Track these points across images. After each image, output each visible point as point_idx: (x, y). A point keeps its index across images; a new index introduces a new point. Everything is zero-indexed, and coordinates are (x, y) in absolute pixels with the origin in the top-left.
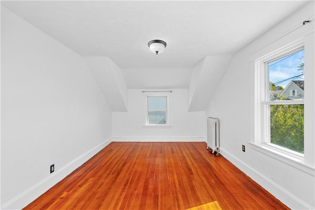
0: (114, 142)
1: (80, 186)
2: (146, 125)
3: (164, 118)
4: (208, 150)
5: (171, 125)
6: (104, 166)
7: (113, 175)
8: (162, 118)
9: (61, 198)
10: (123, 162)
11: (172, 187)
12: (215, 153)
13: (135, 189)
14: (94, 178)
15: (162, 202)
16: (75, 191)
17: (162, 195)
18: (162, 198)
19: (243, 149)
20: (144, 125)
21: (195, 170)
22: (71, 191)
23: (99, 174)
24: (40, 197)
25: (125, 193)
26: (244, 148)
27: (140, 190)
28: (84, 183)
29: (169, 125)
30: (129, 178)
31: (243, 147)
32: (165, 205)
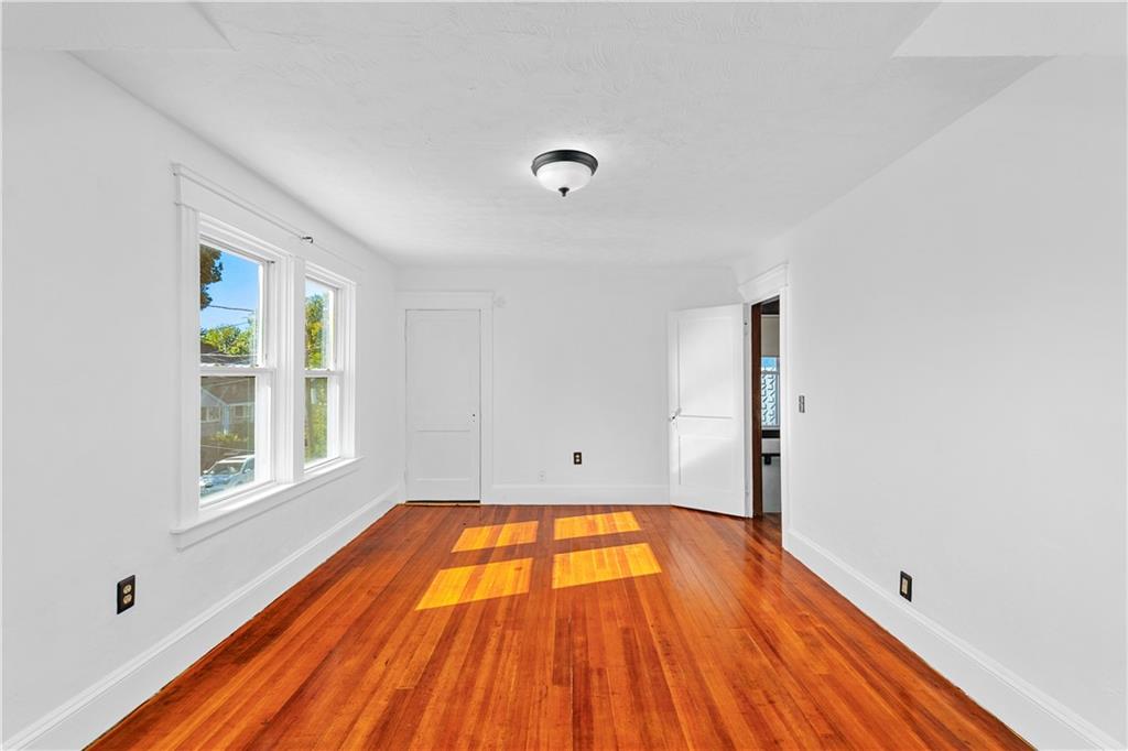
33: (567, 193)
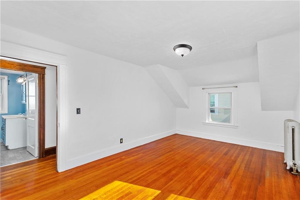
0: (177, 134)
1: (133, 156)
2: (207, 122)
3: (229, 116)
5: (237, 125)
6: (155, 149)
7: (156, 156)
8: (227, 116)
9: (120, 159)
10: (171, 149)
11: (191, 179)
13: (161, 169)
14: (143, 154)
15: (172, 184)
16: (129, 158)
17: (176, 181)
18: (174, 182)
20: (205, 122)
21: (233, 176)
22: (127, 157)
23: (147, 153)
24: (114, 155)
25: (152, 169)
27: (164, 171)
28: (136, 155)
29: (234, 125)
30: (164, 161)
32: (172, 187)
33: (183, 56)
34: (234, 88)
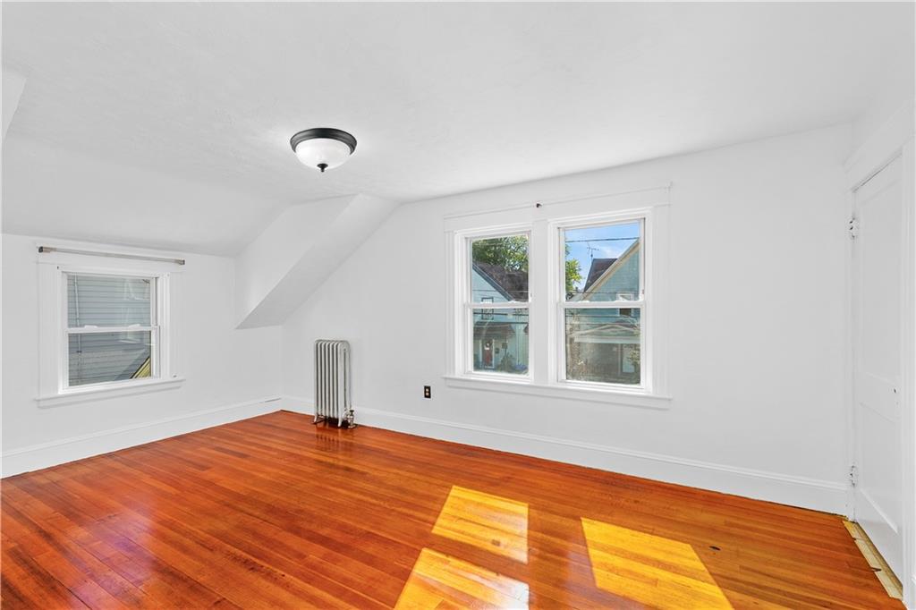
4: (315, 423)
5: (183, 378)
12: (345, 424)
19: (427, 394)
26: (429, 392)
29: (170, 380)
31: (427, 390)
33: (326, 169)
34: (177, 265)
